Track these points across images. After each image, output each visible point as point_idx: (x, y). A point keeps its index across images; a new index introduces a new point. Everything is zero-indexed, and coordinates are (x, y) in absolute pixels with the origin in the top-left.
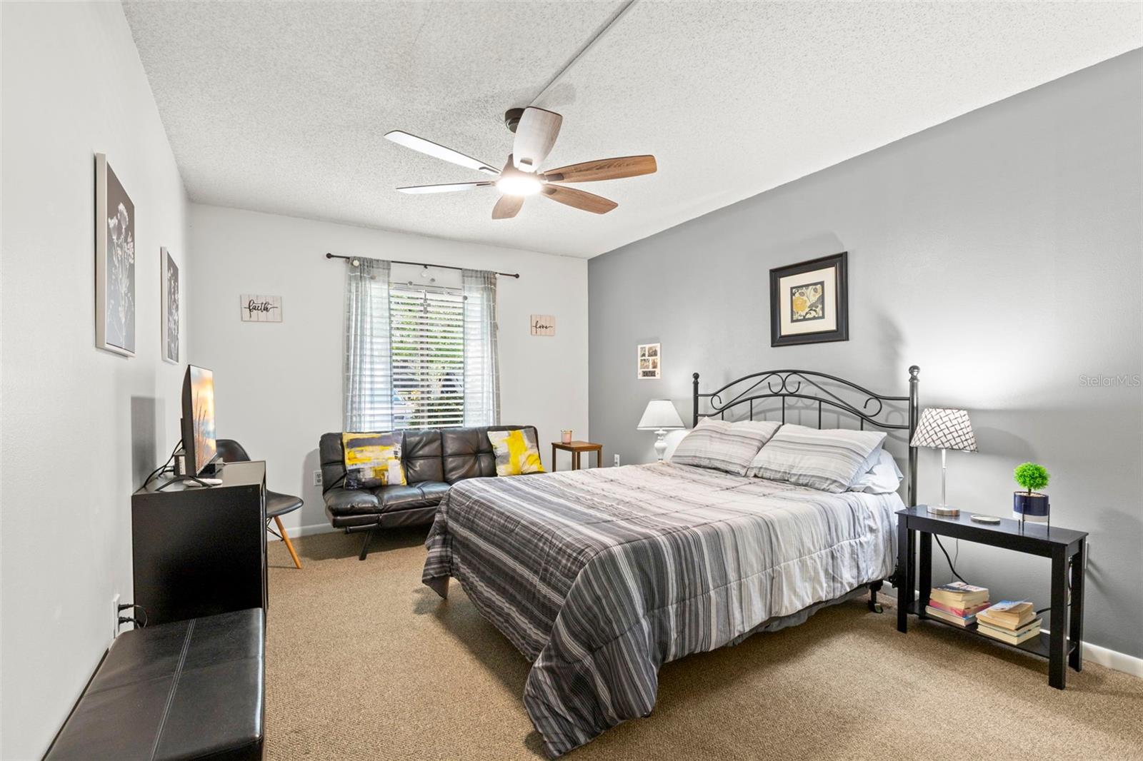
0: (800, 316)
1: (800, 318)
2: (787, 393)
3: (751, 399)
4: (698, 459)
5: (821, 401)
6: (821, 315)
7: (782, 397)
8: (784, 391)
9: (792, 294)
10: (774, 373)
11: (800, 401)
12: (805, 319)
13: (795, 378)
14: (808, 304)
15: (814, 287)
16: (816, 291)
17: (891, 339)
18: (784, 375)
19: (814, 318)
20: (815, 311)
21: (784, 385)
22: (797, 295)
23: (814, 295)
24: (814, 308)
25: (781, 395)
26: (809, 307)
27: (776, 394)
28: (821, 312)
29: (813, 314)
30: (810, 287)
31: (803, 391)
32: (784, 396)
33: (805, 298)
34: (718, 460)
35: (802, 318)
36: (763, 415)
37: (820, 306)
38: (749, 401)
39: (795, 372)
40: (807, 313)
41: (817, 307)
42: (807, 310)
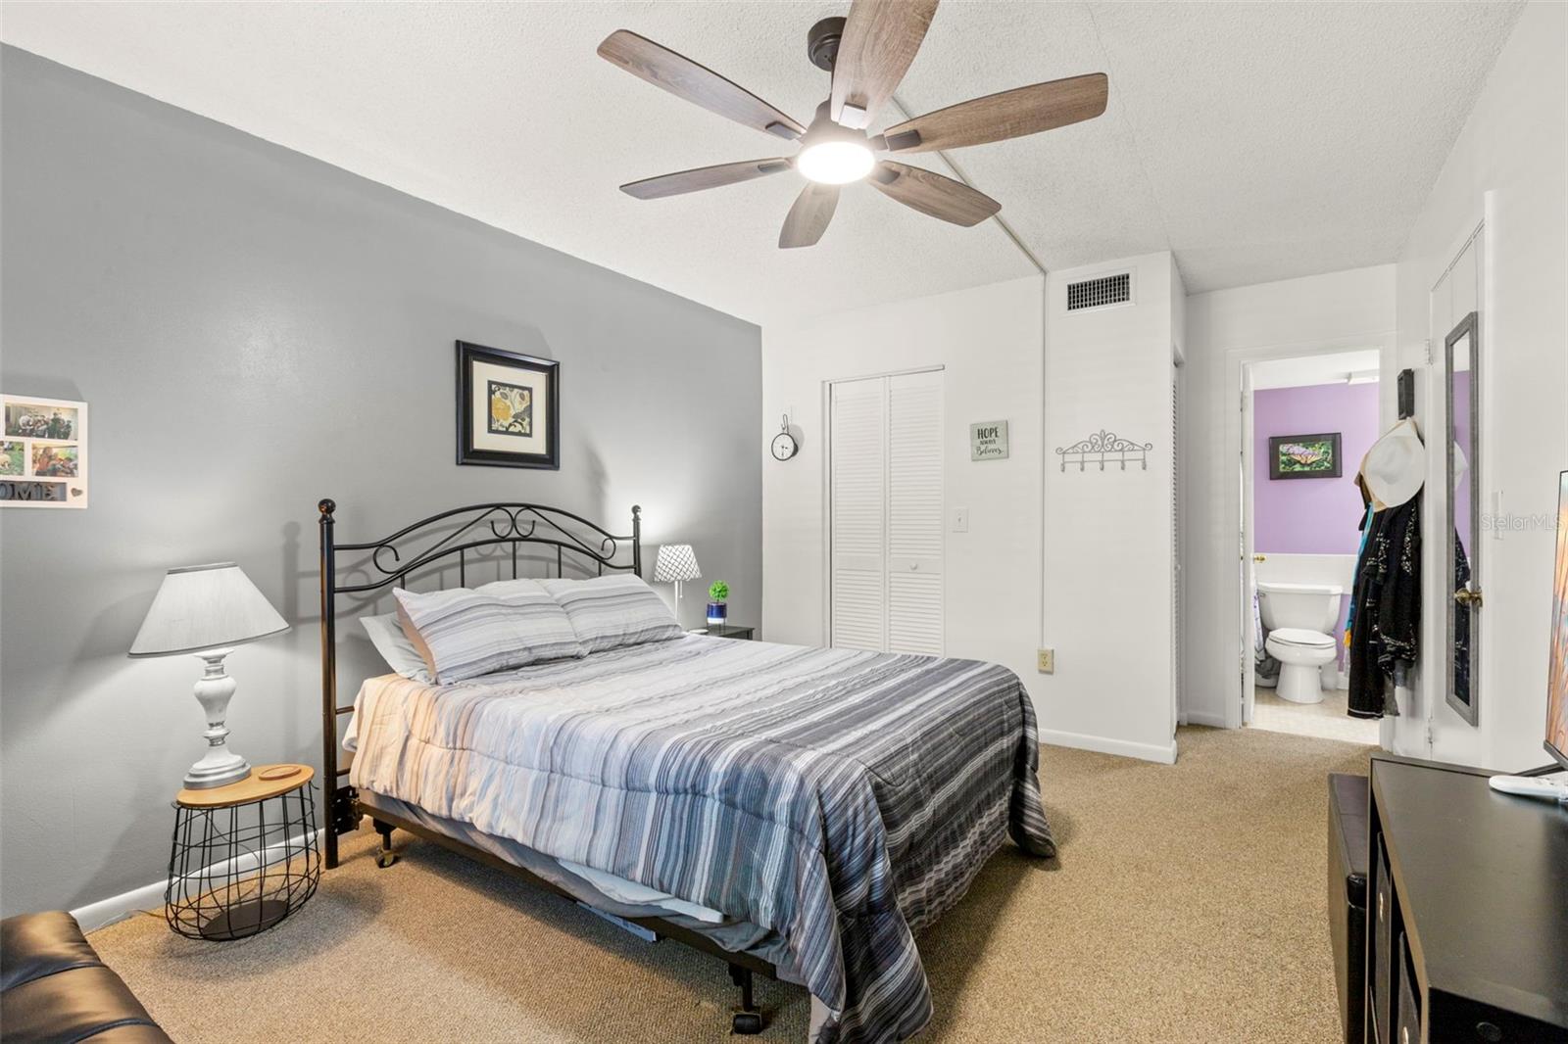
0: (502, 426)
1: (501, 429)
2: (518, 536)
3: (461, 548)
4: (506, 657)
5: (560, 544)
6: (528, 432)
7: (511, 543)
8: (514, 535)
9: (491, 392)
10: (498, 506)
11: (499, 548)
12: (507, 432)
13: (528, 515)
14: (513, 412)
15: (521, 391)
16: (522, 397)
17: (596, 476)
18: (513, 511)
19: (519, 434)
20: (521, 424)
21: (514, 525)
22: (498, 394)
23: (521, 403)
24: (519, 420)
25: (509, 540)
26: (514, 417)
27: (503, 539)
28: (528, 428)
29: (519, 428)
30: (516, 390)
31: (540, 533)
32: (514, 540)
33: (508, 402)
34: (546, 645)
35: (504, 429)
36: (436, 576)
37: (527, 420)
38: (459, 552)
39: (528, 507)
40: (510, 425)
41: (523, 420)
42: (511, 420)
